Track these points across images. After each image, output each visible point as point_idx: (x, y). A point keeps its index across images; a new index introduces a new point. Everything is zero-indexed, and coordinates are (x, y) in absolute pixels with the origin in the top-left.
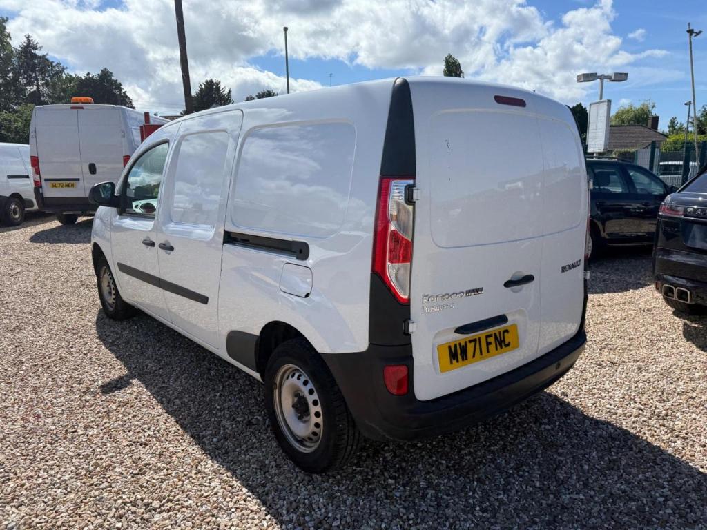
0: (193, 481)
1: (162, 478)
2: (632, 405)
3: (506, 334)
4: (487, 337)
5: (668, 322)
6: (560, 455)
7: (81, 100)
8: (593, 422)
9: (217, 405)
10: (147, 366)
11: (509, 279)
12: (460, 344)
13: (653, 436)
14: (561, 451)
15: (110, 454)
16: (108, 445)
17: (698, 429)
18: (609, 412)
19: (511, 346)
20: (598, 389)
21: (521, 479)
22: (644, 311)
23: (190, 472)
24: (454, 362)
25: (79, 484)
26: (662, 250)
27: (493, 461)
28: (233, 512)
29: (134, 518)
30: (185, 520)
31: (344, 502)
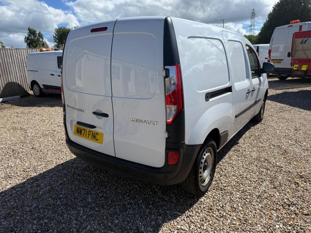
4: (89, 131)
7: (294, 22)
12: (80, 128)
24: (78, 133)
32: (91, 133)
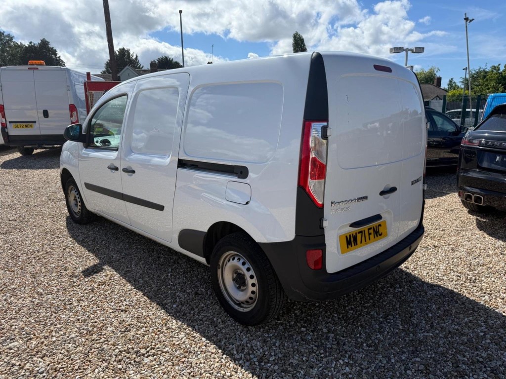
0: (166, 334)
1: (143, 334)
2: (452, 274)
3: (380, 227)
4: (369, 229)
5: (466, 218)
6: (412, 308)
7: (36, 63)
8: (429, 285)
9: (170, 282)
10: (113, 256)
11: (382, 190)
12: (353, 234)
13: (469, 293)
14: (412, 305)
15: (102, 319)
16: (98, 312)
17: (498, 288)
18: (439, 278)
19: (382, 235)
20: (429, 264)
21: (389, 325)
22: (449, 211)
23: (162, 329)
24: (350, 246)
25: (84, 340)
26: (462, 169)
27: (368, 313)
28: (199, 354)
29: (129, 362)
30: (167, 361)
31: (274, 344)
32: (371, 231)
